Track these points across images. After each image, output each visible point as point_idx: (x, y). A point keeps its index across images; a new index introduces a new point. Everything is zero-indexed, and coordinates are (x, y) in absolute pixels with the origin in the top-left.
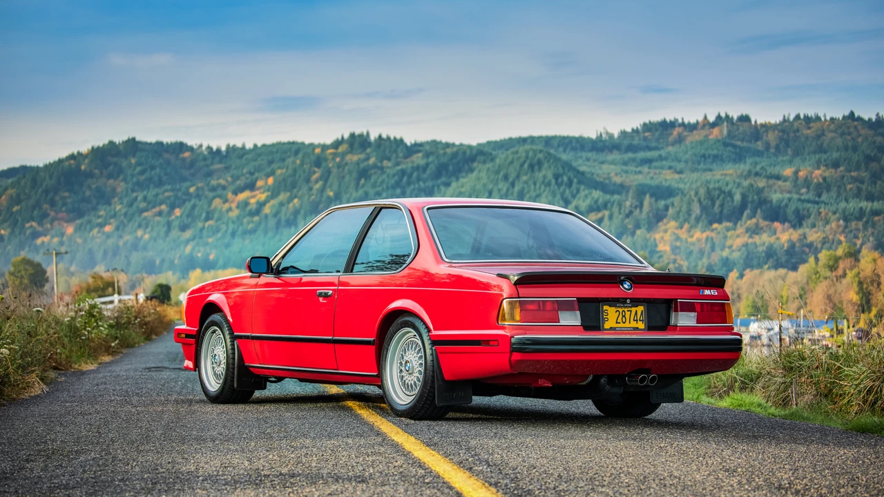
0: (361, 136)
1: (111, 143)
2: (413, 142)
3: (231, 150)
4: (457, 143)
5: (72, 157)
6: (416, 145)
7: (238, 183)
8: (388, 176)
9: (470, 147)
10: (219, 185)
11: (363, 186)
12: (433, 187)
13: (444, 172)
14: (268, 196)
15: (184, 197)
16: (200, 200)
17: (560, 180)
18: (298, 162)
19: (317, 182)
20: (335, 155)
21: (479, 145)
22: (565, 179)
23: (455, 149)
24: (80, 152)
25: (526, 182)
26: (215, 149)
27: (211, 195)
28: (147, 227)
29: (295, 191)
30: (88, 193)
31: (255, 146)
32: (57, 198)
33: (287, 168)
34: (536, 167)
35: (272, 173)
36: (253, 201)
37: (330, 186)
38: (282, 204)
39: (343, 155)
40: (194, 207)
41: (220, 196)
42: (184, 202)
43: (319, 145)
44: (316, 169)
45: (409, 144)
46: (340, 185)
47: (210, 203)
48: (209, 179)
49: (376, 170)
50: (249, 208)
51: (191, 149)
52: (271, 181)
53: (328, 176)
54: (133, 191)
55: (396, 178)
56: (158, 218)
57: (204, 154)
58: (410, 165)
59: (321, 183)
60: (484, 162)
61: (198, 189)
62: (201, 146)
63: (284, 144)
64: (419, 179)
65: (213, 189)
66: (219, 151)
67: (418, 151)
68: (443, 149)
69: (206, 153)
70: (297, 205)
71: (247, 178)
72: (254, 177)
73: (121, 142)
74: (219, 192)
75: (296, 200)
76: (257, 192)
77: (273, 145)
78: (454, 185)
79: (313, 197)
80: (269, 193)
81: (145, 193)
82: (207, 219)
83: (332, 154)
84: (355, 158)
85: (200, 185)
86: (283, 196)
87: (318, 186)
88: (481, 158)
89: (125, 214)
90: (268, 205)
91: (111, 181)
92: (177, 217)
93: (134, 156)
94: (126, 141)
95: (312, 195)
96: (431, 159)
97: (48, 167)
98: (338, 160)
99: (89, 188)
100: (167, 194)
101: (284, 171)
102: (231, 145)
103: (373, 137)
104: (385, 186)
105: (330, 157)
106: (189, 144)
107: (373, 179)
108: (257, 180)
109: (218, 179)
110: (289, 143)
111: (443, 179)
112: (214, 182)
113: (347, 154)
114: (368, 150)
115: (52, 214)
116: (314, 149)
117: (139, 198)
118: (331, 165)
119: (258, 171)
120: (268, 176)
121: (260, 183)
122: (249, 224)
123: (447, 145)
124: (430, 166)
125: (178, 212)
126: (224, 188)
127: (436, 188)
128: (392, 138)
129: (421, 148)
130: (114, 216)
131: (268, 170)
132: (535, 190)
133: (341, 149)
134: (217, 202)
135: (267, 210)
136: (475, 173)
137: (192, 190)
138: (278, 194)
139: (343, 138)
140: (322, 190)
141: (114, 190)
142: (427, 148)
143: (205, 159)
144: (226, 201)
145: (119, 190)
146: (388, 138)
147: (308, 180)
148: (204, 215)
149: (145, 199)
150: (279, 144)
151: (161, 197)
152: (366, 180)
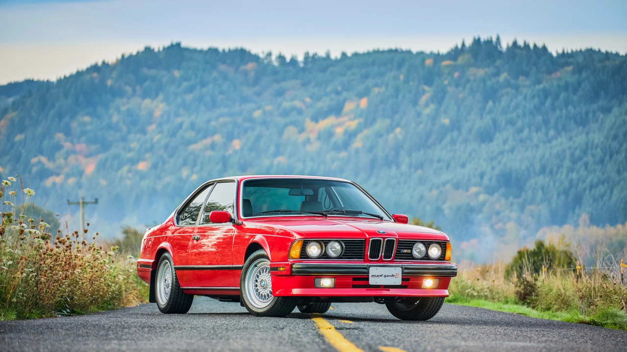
0: (489, 42)
1: (148, 49)
2: (560, 52)
3: (311, 59)
5: (95, 68)
6: (564, 55)
7: (320, 104)
8: (525, 98)
10: (293, 108)
11: (490, 112)
12: (587, 113)
13: (602, 94)
14: (359, 124)
15: (247, 125)
16: (267, 129)
18: (402, 77)
19: (427, 105)
20: (454, 68)
23: (617, 62)
24: (106, 62)
26: (288, 59)
27: (282, 121)
28: (195, 165)
29: (397, 117)
30: (115, 118)
31: (344, 54)
32: (74, 125)
33: (387, 86)
35: (366, 93)
36: (339, 131)
37: (445, 112)
38: (379, 135)
39: (463, 69)
40: (259, 137)
41: (294, 123)
42: (246, 131)
43: (431, 55)
44: (426, 88)
45: (555, 54)
46: (459, 110)
47: (281, 133)
48: (280, 100)
49: (509, 89)
50: (333, 140)
51: (256, 58)
52: (364, 103)
53: (443, 98)
54: (177, 115)
55: (536, 99)
56: (209, 153)
57: (273, 66)
58: (555, 83)
59: (432, 107)
61: (264, 113)
62: (270, 54)
63: (383, 52)
64: (567, 103)
65: (286, 113)
66: (294, 61)
67: (567, 64)
68: (600, 61)
69: (276, 64)
70: (400, 137)
71: (332, 99)
72: (341, 98)
73: (161, 49)
74: (294, 116)
75: (398, 130)
76: (345, 118)
77: (368, 54)
78: (616, 111)
79: (421, 126)
80: (361, 120)
81: (193, 117)
82: (277, 154)
83: (448, 66)
84: (481, 72)
85: (268, 108)
86: (380, 125)
87: (427, 111)
89: (166, 147)
90: (360, 136)
91: (147, 101)
92: (236, 152)
93: (178, 68)
94: (169, 48)
95: (421, 123)
96: (584, 75)
97: (64, 82)
98: (456, 75)
99: (118, 110)
100: (222, 120)
101: (383, 89)
102: (311, 54)
103: (505, 45)
104: (520, 111)
105: (446, 71)
106: (253, 52)
107: (504, 101)
108: (345, 101)
109: (292, 100)
110: (390, 51)
111: (602, 102)
112: (286, 105)
113: (469, 66)
114: (498, 62)
115: (67, 145)
116: (423, 60)
117: (185, 126)
118: (446, 82)
119: (347, 90)
120: (360, 96)
121: (349, 106)
122: (333, 161)
123: (608, 55)
124: (583, 85)
125: (237, 144)
126: (300, 112)
127: (591, 115)
128: (532, 46)
129: (571, 60)
130: (151, 149)
131: (361, 88)
133: (461, 60)
134: (291, 131)
135: (358, 143)
137: (257, 114)
138: (374, 120)
139: (463, 45)
140: (434, 118)
141: (151, 114)
142: (580, 59)
143: (275, 72)
144: (302, 130)
145: (157, 114)
146: (527, 46)
147: (415, 103)
148: (272, 149)
149: (192, 126)
150: (377, 52)
151: (213, 123)
152: (494, 102)
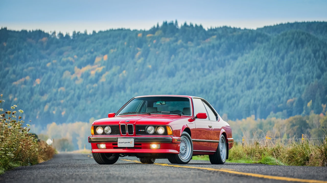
0: (171, 24)
2: (210, 28)
3: (77, 35)
4: (242, 28)
6: (211, 30)
7: (82, 59)
8: (192, 53)
9: (251, 31)
10: (68, 61)
11: (173, 61)
12: (225, 60)
13: (232, 49)
14: (103, 69)
15: (43, 70)
16: (54, 73)
17: (317, 54)
18: (126, 43)
19: (139, 58)
20: (153, 38)
21: (258, 29)
22: (321, 53)
23: (240, 33)
25: (293, 56)
26: (64, 35)
27: (62, 68)
28: (16, 93)
29: (123, 65)
31: (94, 32)
33: (118, 48)
34: (300, 45)
35: (107, 52)
36: (93, 73)
37: (149, 62)
38: (114, 75)
39: (158, 38)
40: (50, 77)
41: (68, 69)
42: (43, 74)
43: (141, 31)
44: (139, 49)
45: (206, 30)
46: (156, 60)
47: (61, 75)
48: (60, 57)
49: (183, 49)
50: (90, 78)
51: (47, 35)
52: (106, 57)
53: (148, 54)
54: (6, 66)
55: (197, 54)
56: (23, 86)
57: (56, 39)
58: (207, 45)
59: (142, 59)
60: (262, 42)
61: (52, 64)
62: (54, 33)
63: (115, 30)
64: (214, 55)
65: (64, 64)
66: (67, 36)
67: (213, 35)
68: (231, 33)
69: (58, 38)
70: (125, 75)
71: (88, 56)
72: (94, 55)
74: (68, 66)
75: (124, 72)
76: (96, 66)
77: (107, 31)
78: (240, 59)
80: (105, 67)
81: (14, 68)
82: (60, 86)
83: (150, 37)
84: (168, 40)
85: (54, 61)
86: (115, 69)
87: (140, 61)
88: (260, 39)
90: (104, 75)
92: (38, 85)
93: (6, 41)
95: (136, 68)
96: (222, 40)
98: (155, 42)
100: (30, 68)
101: (116, 50)
102: (77, 32)
103: (180, 25)
104: (189, 60)
105: (149, 40)
107: (180, 55)
108: (95, 57)
109: (67, 57)
110: (119, 30)
111: (232, 54)
112: (64, 59)
113: (161, 37)
114: (177, 34)
116: (137, 34)
117: (10, 72)
118: (149, 46)
119: (96, 51)
120: (104, 54)
121: (98, 59)
122: (90, 89)
123: (235, 30)
124: (222, 45)
125: (38, 81)
126: (72, 63)
127: (226, 61)
128: (194, 25)
129: (215, 32)
131: (104, 50)
132: (299, 62)
133: (157, 34)
134: (67, 73)
135: (103, 79)
136: (255, 50)
137: (49, 65)
138: (111, 67)
139: (158, 26)
140: (144, 64)
142: (220, 32)
143: (57, 42)
144: (73, 73)
146: (192, 25)
147: (133, 57)
148: (57, 83)
149: (14, 72)
150: (111, 30)
151: (26, 70)
152: (175, 56)
